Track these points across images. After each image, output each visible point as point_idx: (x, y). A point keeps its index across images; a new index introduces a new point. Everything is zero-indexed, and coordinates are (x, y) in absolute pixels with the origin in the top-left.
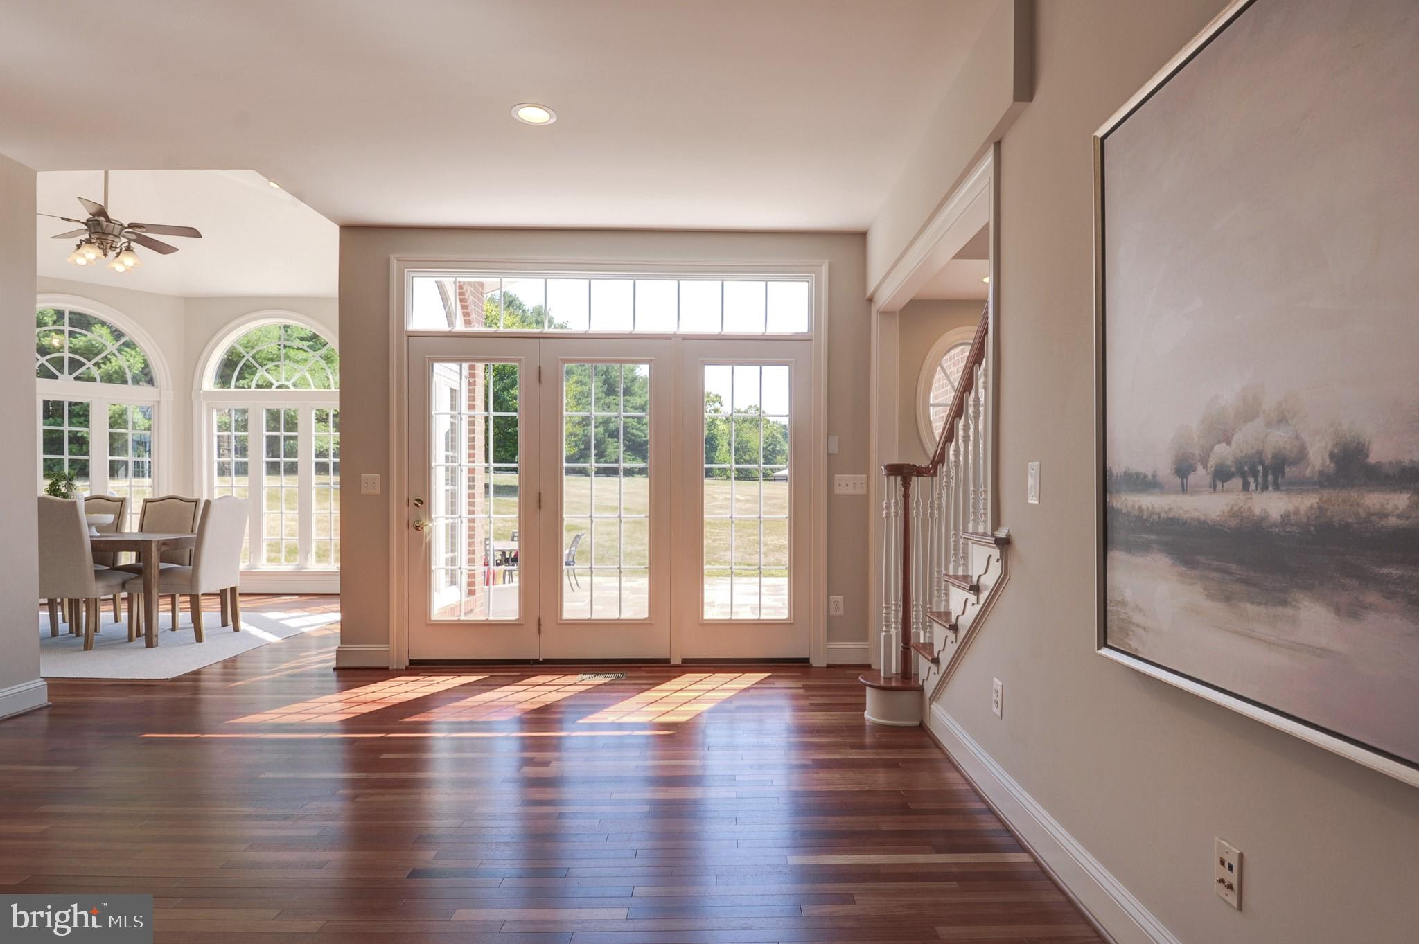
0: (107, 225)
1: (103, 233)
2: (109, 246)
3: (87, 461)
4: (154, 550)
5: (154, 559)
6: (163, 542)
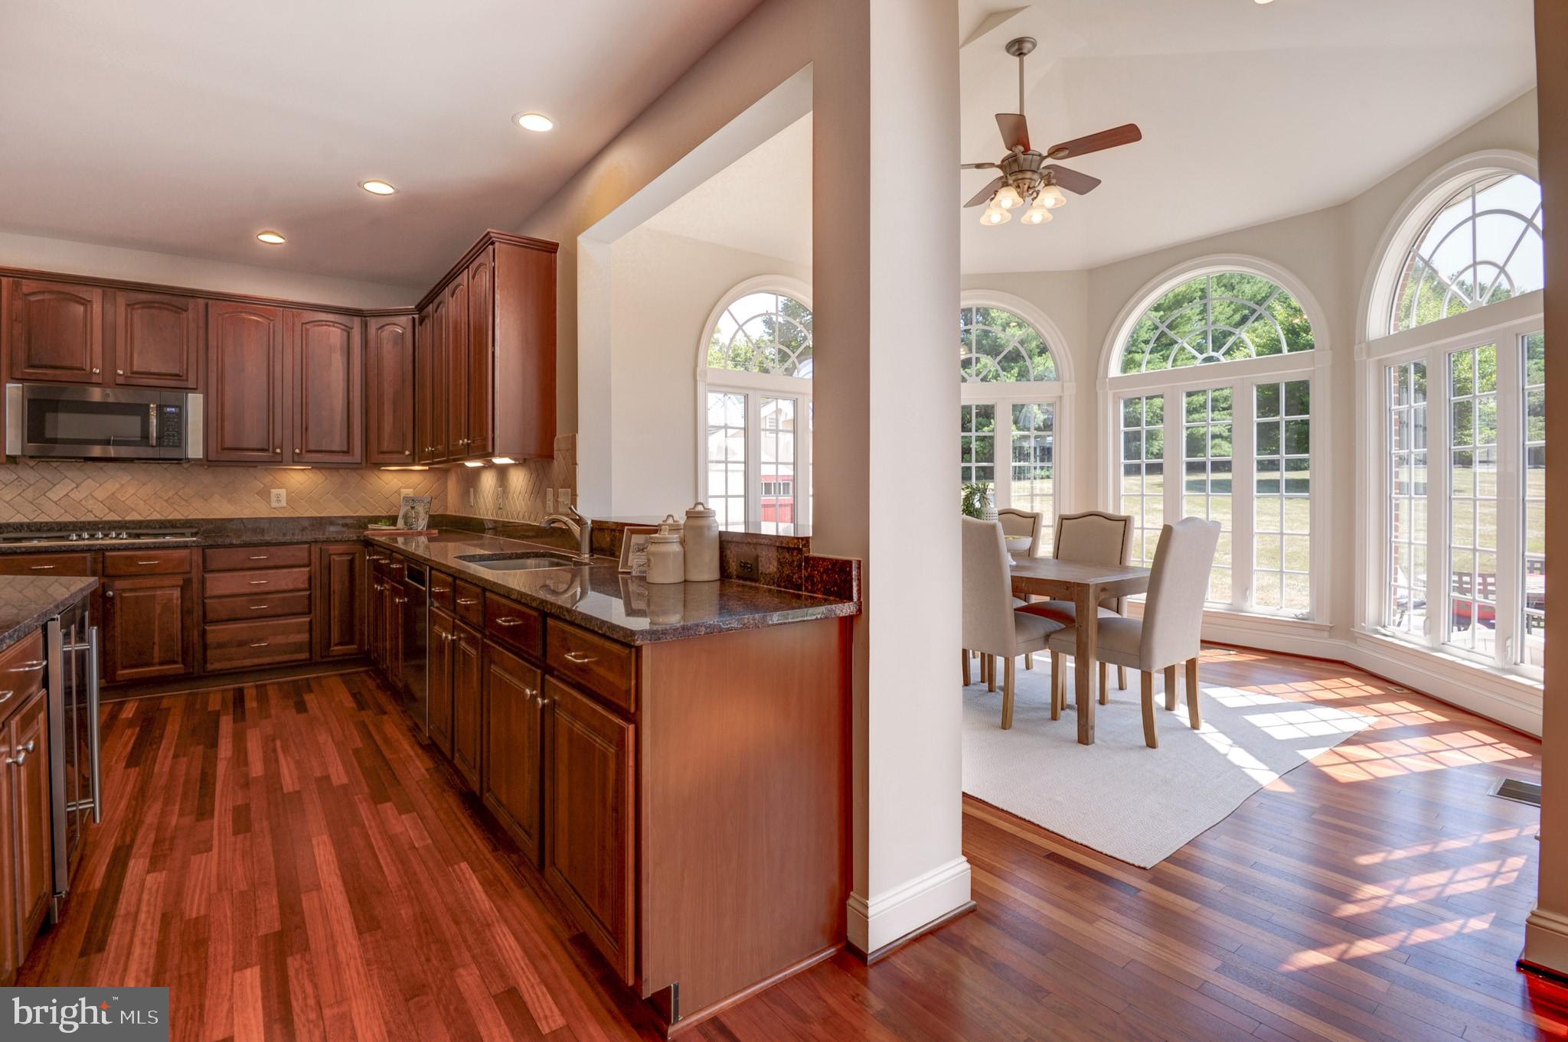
0: (1024, 159)
1: (1020, 171)
2: (1026, 187)
3: (992, 469)
4: (1090, 599)
5: (1090, 613)
6: (1101, 586)
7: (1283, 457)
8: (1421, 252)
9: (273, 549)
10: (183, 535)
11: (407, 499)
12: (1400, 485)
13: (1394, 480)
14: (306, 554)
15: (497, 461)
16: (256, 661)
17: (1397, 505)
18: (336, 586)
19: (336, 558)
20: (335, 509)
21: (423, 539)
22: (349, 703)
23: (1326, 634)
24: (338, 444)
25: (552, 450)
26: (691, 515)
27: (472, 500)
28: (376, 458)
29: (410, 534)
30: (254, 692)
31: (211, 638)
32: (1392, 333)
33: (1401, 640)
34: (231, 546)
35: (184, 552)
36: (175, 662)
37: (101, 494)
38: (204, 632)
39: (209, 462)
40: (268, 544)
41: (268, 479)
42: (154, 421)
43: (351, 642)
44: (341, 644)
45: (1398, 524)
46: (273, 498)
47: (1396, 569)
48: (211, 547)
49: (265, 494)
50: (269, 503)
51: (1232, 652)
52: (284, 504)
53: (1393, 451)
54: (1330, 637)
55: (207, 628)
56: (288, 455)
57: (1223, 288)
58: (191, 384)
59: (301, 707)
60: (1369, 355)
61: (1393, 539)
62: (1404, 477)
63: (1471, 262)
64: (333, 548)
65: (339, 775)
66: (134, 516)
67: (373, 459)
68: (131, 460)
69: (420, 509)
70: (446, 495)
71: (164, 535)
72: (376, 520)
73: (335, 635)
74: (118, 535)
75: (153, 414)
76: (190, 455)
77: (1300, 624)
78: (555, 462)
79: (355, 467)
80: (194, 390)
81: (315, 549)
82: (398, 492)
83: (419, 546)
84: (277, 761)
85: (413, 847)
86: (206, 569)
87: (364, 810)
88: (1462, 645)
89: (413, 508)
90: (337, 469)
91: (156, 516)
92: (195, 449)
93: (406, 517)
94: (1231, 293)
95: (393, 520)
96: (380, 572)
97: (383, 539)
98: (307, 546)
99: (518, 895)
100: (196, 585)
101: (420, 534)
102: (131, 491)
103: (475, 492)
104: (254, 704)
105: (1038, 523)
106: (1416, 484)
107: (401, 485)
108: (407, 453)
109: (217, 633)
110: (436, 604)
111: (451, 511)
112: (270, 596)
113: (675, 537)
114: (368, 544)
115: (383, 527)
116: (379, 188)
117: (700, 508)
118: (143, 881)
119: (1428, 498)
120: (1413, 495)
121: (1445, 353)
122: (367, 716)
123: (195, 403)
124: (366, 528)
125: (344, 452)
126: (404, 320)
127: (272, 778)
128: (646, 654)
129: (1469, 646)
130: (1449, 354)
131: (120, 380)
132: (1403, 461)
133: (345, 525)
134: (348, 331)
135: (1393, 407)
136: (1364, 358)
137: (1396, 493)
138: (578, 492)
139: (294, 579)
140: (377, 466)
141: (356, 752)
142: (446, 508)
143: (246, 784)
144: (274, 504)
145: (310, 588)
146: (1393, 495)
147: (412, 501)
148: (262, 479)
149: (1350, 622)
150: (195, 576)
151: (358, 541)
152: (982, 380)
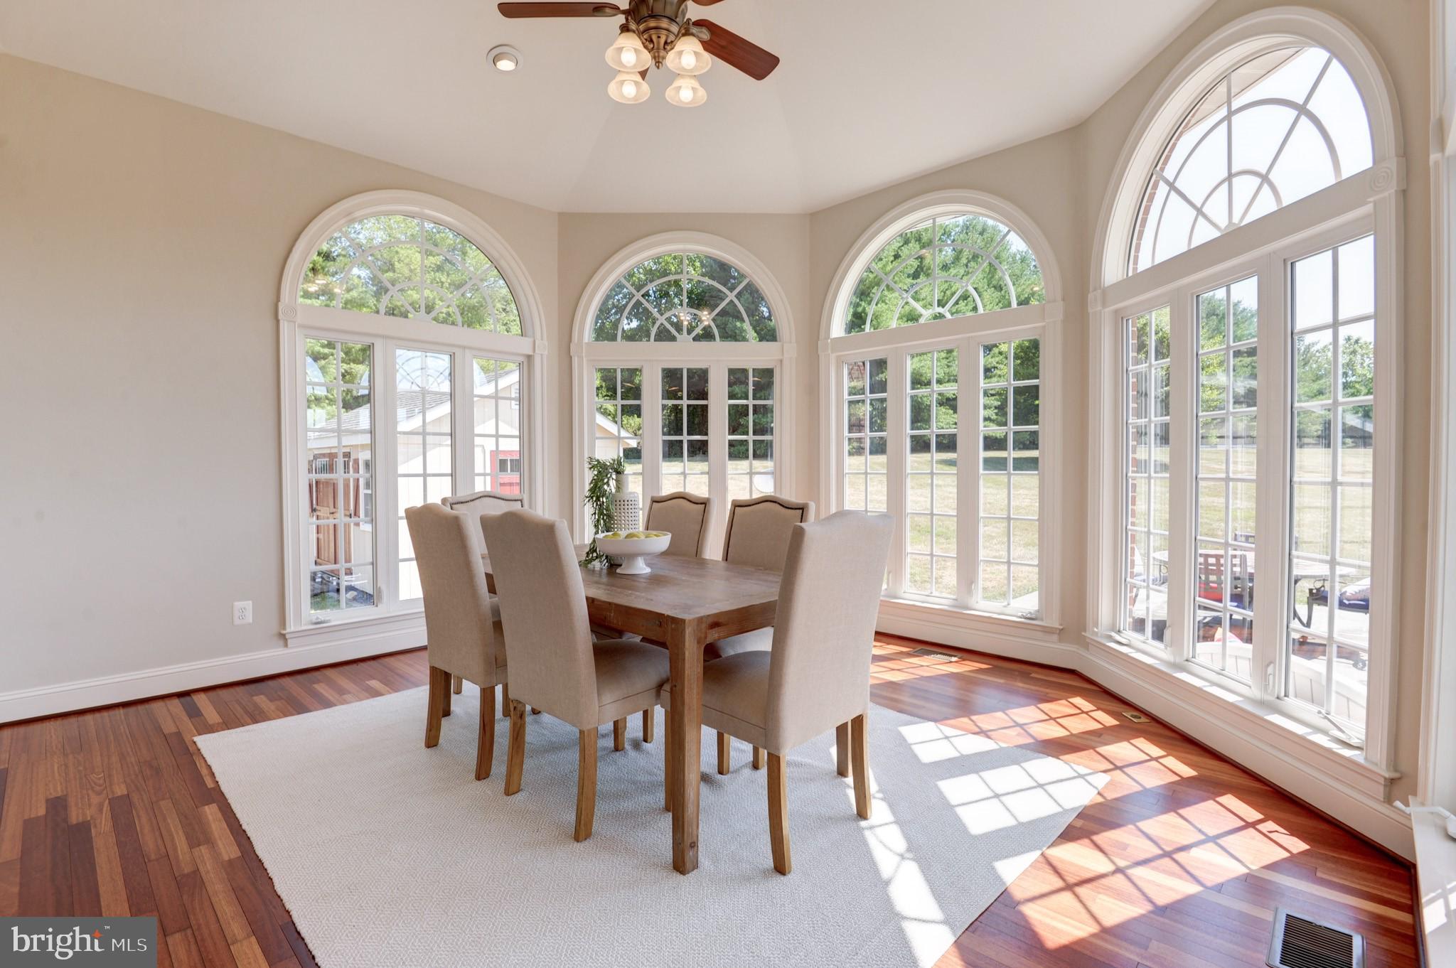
1: (652, 17)
3: (705, 443)
4: (687, 644)
5: (687, 665)
6: (711, 620)
7: (1010, 429)
8: (1165, 174)
12: (1137, 463)
13: (1131, 455)
17: (1134, 486)
23: (1055, 637)
32: (1130, 274)
33: (1139, 650)
45: (1135, 508)
47: (1133, 549)
51: (954, 659)
53: (1130, 421)
54: (1060, 640)
57: (993, 289)
60: (1104, 305)
61: (1129, 527)
62: (1141, 454)
63: (1226, 175)
77: (1029, 624)
88: (1208, 663)
94: (999, 293)
105: (709, 511)
106: (1155, 461)
119: (1171, 478)
120: (1153, 474)
121: (1192, 294)
129: (1217, 667)
130: (1198, 296)
132: (1141, 434)
135: (1131, 368)
136: (1099, 308)
137: (1133, 472)
146: (1130, 474)
149: (1082, 625)
152: (694, 339)
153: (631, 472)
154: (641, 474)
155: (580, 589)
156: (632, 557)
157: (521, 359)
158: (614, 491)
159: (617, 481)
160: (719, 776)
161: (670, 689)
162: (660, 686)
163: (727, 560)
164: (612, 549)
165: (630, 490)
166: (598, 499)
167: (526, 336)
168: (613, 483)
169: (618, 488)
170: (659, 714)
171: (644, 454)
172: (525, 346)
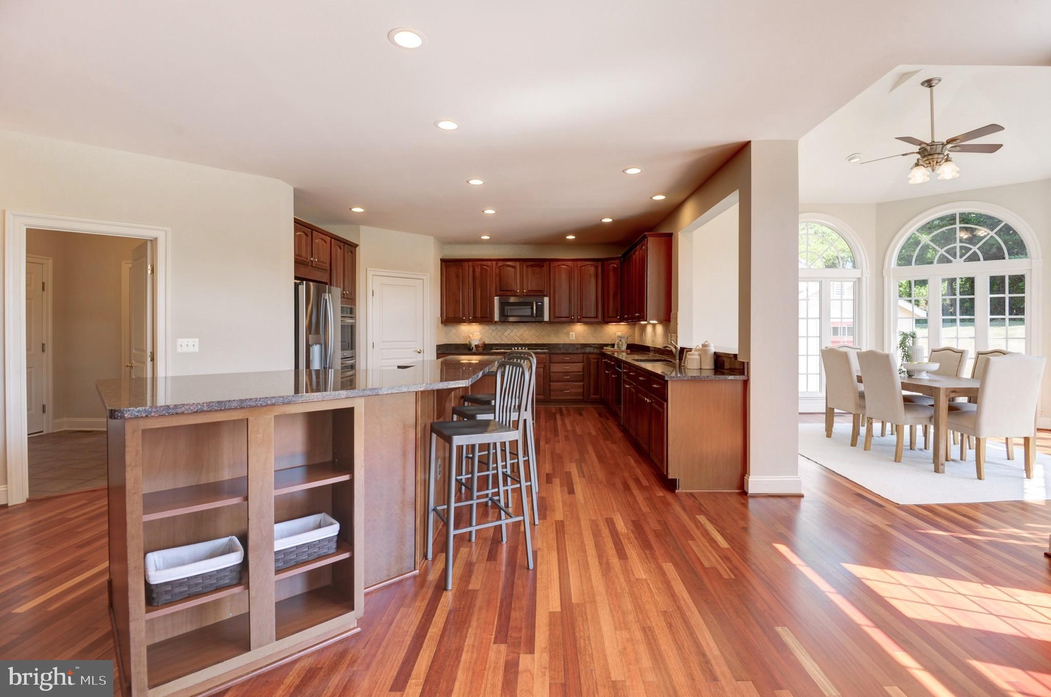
0: (934, 148)
1: (931, 155)
2: (935, 162)
3: (972, 320)
4: (941, 396)
5: (941, 403)
6: (951, 390)
9: (571, 355)
10: (543, 349)
11: (619, 337)
14: (582, 358)
15: (651, 322)
16: (566, 398)
18: (592, 371)
19: (593, 360)
20: (592, 340)
21: (624, 354)
22: (597, 415)
24: (593, 314)
25: (670, 318)
26: (704, 346)
27: (644, 338)
28: (607, 320)
29: (620, 352)
30: (565, 409)
31: (552, 388)
34: (558, 354)
35: (544, 355)
36: (541, 395)
37: (518, 334)
38: (550, 385)
39: (550, 322)
40: (570, 354)
41: (569, 328)
42: (535, 307)
43: (597, 394)
44: (594, 395)
46: (571, 336)
48: (552, 354)
49: (568, 334)
50: (569, 338)
52: (574, 338)
55: (551, 384)
56: (576, 320)
58: (545, 294)
59: (581, 414)
64: (591, 356)
65: (593, 432)
66: (528, 342)
67: (606, 320)
68: (528, 322)
69: (623, 341)
70: (634, 336)
71: (538, 349)
72: (607, 345)
73: (592, 391)
74: (525, 348)
75: (535, 305)
76: (545, 320)
78: (671, 323)
79: (599, 323)
80: (546, 296)
81: (585, 356)
82: (615, 334)
83: (623, 356)
84: (575, 427)
85: (615, 451)
86: (550, 362)
87: (601, 442)
89: (620, 341)
90: (592, 324)
91: (534, 342)
92: (546, 318)
93: (618, 344)
95: (613, 345)
96: (608, 366)
97: (609, 353)
98: (582, 355)
99: (643, 464)
100: (547, 368)
101: (623, 351)
102: (527, 333)
103: (645, 334)
104: (566, 412)
107: (616, 330)
108: (618, 317)
109: (554, 385)
110: (625, 376)
111: (637, 342)
112: (570, 374)
113: (697, 353)
114: (604, 355)
115: (609, 348)
116: (607, 220)
117: (707, 343)
118: (545, 446)
122: (602, 419)
123: (546, 300)
124: (603, 349)
125: (594, 317)
126: (617, 261)
127: (574, 431)
128: (669, 383)
131: (525, 294)
133: (595, 347)
134: (596, 267)
138: (678, 335)
139: (577, 367)
140: (607, 323)
141: (599, 428)
142: (634, 341)
143: (567, 431)
144: (571, 338)
145: (583, 371)
147: (620, 337)
148: (567, 328)
150: (547, 364)
151: (600, 354)
152: (965, 261)
153: (921, 337)
154: (927, 337)
155: (899, 379)
156: (920, 371)
157: (855, 280)
158: (911, 345)
159: (913, 341)
160: (961, 461)
161: (934, 419)
162: (931, 418)
163: (973, 378)
164: (911, 368)
165: (919, 345)
166: (903, 348)
167: (857, 269)
168: (911, 342)
169: (913, 344)
170: (931, 430)
171: (930, 321)
172: (857, 273)
